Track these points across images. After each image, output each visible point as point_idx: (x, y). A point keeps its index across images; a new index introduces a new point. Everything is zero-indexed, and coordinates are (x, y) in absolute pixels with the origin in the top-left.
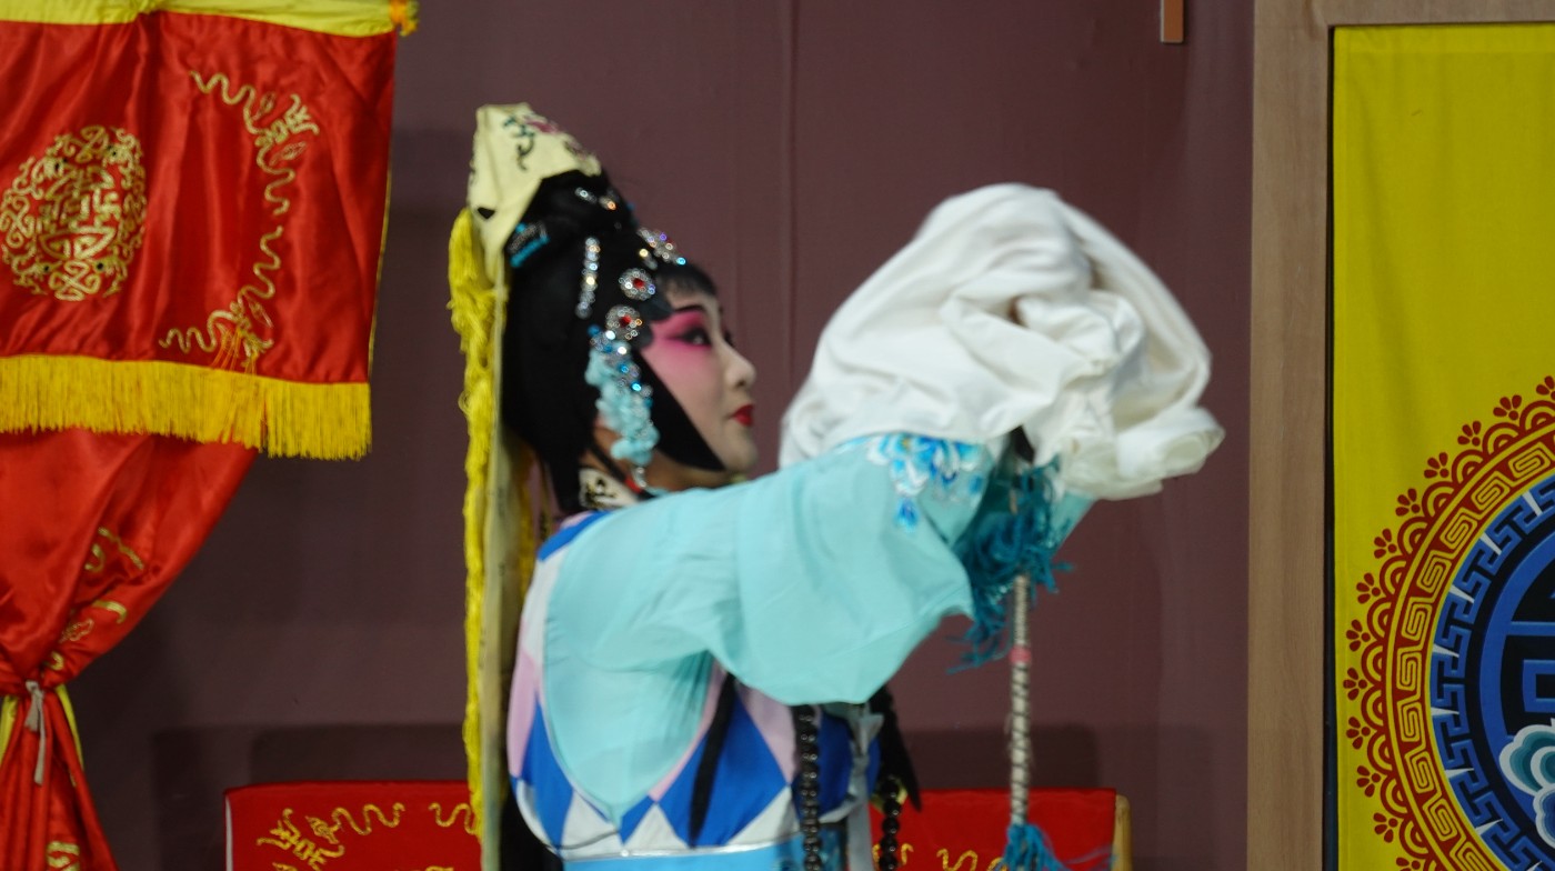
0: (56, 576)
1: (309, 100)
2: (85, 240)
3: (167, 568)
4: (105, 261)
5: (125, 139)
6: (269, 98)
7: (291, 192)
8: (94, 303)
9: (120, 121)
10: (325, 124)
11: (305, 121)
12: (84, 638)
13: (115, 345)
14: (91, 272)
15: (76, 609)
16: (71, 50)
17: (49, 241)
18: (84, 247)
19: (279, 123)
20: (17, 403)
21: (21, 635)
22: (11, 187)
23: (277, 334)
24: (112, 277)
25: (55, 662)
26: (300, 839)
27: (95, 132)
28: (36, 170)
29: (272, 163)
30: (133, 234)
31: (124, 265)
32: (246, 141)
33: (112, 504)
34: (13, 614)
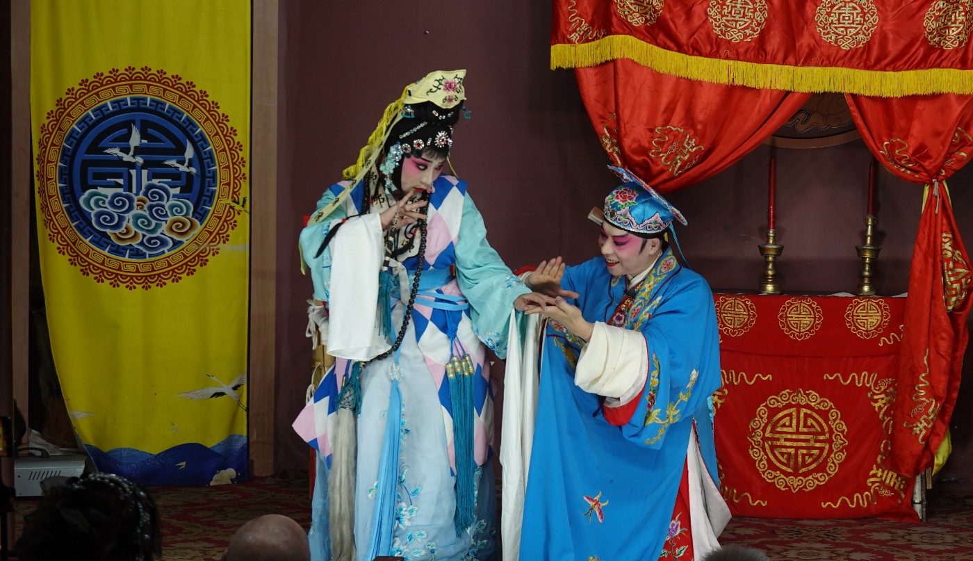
0: (943, 144)
2: (953, 29)
4: (960, 36)
8: (956, 50)
12: (952, 164)
13: (964, 64)
14: (955, 40)
15: (949, 155)
17: (941, 29)
18: (953, 31)
20: (930, 85)
21: (930, 163)
22: (928, 11)
24: (963, 41)
25: (942, 173)
28: (936, 5)
30: (969, 27)
31: (966, 37)
33: (962, 119)
34: (928, 157)
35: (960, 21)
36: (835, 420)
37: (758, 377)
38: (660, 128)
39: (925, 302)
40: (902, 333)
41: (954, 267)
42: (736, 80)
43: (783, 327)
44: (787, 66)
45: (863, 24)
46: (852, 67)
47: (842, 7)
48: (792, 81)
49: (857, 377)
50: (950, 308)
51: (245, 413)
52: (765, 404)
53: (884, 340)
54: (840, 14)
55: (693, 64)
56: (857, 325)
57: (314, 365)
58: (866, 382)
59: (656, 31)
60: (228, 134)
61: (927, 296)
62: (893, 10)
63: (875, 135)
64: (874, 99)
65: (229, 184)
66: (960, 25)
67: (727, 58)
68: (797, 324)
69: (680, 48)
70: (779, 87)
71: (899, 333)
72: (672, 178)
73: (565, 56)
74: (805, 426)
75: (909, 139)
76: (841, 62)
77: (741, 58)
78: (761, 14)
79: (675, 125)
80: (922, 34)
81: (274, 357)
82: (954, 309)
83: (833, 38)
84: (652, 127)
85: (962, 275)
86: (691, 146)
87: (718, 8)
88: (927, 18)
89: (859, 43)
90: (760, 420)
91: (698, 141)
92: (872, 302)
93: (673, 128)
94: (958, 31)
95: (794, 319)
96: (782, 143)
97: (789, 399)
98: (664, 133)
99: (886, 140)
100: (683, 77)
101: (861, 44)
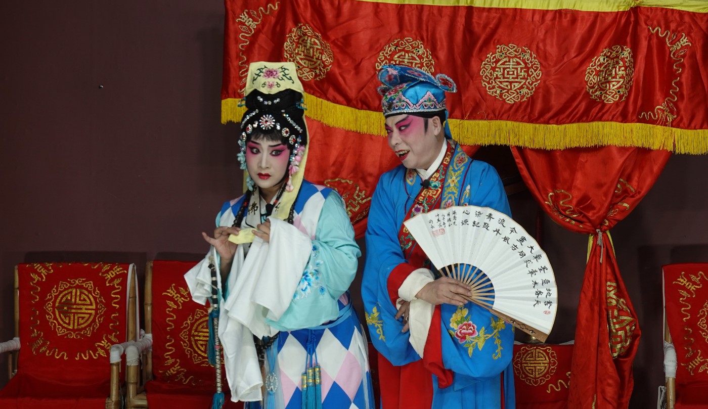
0: (606, 195)
1: (688, 35)
2: (614, 83)
3: (643, 192)
4: (620, 90)
5: (627, 50)
6: (675, 34)
7: (682, 65)
8: (617, 104)
9: (625, 44)
10: (693, 42)
11: (687, 42)
12: (615, 215)
13: (624, 118)
14: (616, 94)
15: (612, 205)
16: (608, 20)
17: (602, 84)
18: (614, 86)
19: (678, 43)
20: (592, 138)
21: (594, 214)
22: (589, 66)
23: (678, 113)
24: (623, 95)
25: (606, 223)
26: (687, 282)
27: (617, 47)
28: (597, 60)
29: (676, 56)
30: (629, 81)
31: (626, 91)
32: (667, 49)
33: (623, 171)
34: (591, 207)
35: (619, 76)
38: (330, 180)
39: (592, 350)
40: (569, 379)
41: (619, 315)
44: (454, 120)
45: (527, 79)
46: (516, 120)
47: (506, 62)
48: (459, 134)
50: (615, 355)
53: (552, 388)
54: (504, 69)
55: (362, 118)
56: (526, 373)
59: (326, 85)
61: (594, 344)
62: (555, 65)
63: (540, 186)
64: (538, 151)
66: (621, 80)
69: (349, 102)
71: (566, 380)
73: (235, 110)
75: (573, 191)
76: (505, 116)
78: (428, 69)
79: (345, 177)
80: (583, 88)
82: (619, 356)
83: (498, 92)
84: (322, 180)
85: (626, 322)
86: (361, 198)
87: (386, 63)
88: (589, 73)
89: (523, 97)
91: (368, 193)
92: (541, 350)
93: (343, 181)
94: (618, 85)
98: (334, 186)
99: (551, 191)
100: (352, 130)
101: (525, 97)
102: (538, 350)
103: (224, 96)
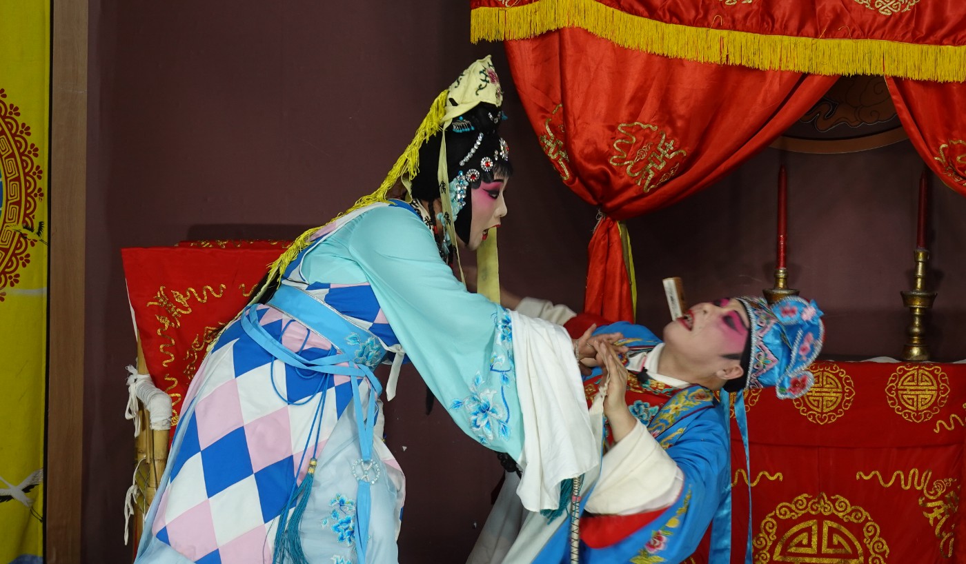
36: (872, 537)
37: (764, 476)
38: (623, 125)
42: (730, 57)
43: (798, 405)
44: (803, 39)
46: (893, 39)
48: (811, 60)
49: (902, 477)
51: (40, 525)
52: (773, 514)
53: (941, 425)
55: (670, 35)
56: (904, 403)
57: (137, 457)
58: (915, 483)
60: (18, 133)
63: (928, 135)
64: (925, 84)
65: (19, 203)
67: (719, 27)
68: (818, 401)
69: (652, 13)
70: (791, 68)
71: (962, 414)
72: (642, 195)
73: (491, 23)
74: (830, 545)
76: (879, 33)
77: (739, 26)
79: (646, 121)
81: (80, 447)
84: (613, 124)
86: (669, 150)
89: (905, 5)
90: (766, 537)
91: (678, 143)
92: (925, 371)
93: (642, 125)
95: (814, 394)
96: (795, 146)
97: (807, 507)
98: (631, 132)
99: (944, 141)
100: (657, 53)
101: (908, 6)
102: (921, 371)
103: (474, 4)
